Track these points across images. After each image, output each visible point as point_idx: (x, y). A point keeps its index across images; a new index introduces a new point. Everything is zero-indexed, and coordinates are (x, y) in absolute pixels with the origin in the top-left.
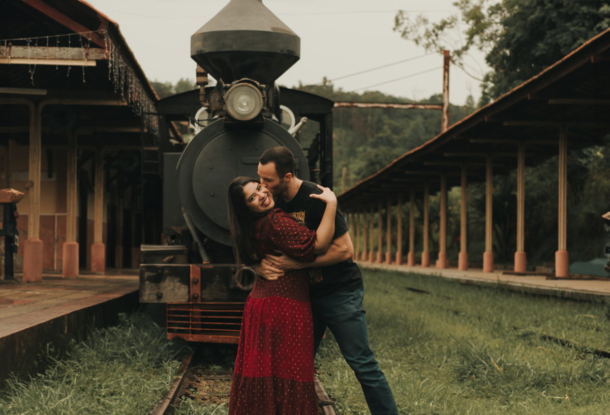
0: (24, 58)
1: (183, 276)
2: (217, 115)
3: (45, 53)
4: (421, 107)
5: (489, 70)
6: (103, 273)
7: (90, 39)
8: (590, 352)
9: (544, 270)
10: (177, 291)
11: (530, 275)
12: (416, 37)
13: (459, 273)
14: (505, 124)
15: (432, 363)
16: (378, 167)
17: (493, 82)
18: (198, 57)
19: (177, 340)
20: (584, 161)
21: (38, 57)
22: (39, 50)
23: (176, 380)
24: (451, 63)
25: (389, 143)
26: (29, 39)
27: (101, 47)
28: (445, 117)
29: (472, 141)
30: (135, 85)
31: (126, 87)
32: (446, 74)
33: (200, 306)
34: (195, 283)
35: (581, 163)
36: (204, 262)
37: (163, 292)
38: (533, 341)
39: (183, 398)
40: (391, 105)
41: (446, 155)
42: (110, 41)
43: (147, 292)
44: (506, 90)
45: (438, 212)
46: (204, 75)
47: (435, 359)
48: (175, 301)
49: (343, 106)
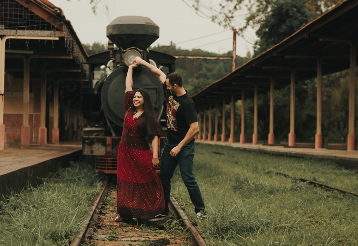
0: (23, 36)
1: (103, 142)
2: (119, 64)
3: (34, 33)
4: (222, 58)
5: (258, 39)
6: (58, 143)
7: (56, 27)
8: (297, 180)
9: (284, 143)
10: (100, 149)
11: (276, 145)
12: (219, 21)
13: (241, 145)
14: (263, 68)
15: (222, 185)
16: (199, 89)
17: (259, 45)
18: (110, 36)
19: (100, 173)
20: (305, 87)
21: (31, 35)
22: (31, 32)
23: (102, 189)
24: (237, 35)
25: (205, 76)
26: (26, 27)
27: (61, 31)
28: (234, 64)
29: (247, 76)
30: (77, 48)
31: (73, 50)
32: (235, 41)
33: (111, 157)
34: (109, 145)
35: (304, 88)
36: (113, 136)
37: (94, 150)
38: (272, 175)
39: (105, 197)
40: (205, 58)
41: (234, 83)
42: (66, 27)
43: (86, 150)
44: (265, 49)
45: (230, 114)
46: (112, 44)
47: (224, 182)
48: (99, 154)
49: (181, 58)
